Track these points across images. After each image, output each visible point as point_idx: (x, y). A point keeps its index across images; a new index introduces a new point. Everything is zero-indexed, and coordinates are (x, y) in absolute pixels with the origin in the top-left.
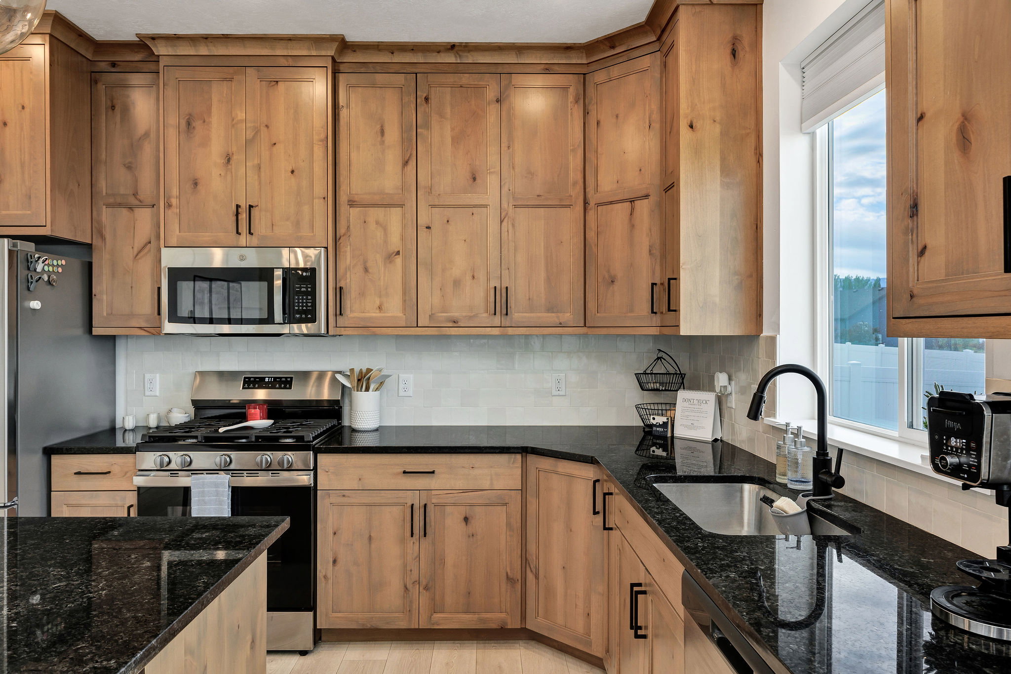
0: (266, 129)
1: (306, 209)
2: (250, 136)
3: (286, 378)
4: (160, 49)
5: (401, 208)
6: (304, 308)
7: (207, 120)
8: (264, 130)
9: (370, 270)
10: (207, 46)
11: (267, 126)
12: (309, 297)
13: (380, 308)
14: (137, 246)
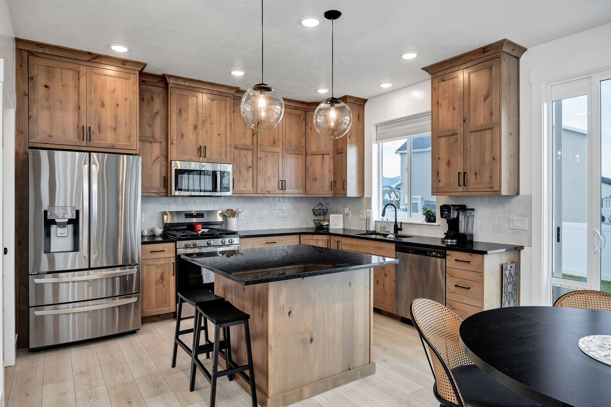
0: (209, 117)
1: (224, 149)
2: (204, 120)
4: (171, 81)
5: (252, 151)
7: (187, 111)
8: (208, 118)
9: (241, 173)
10: (190, 83)
13: (245, 187)
14: (154, 158)
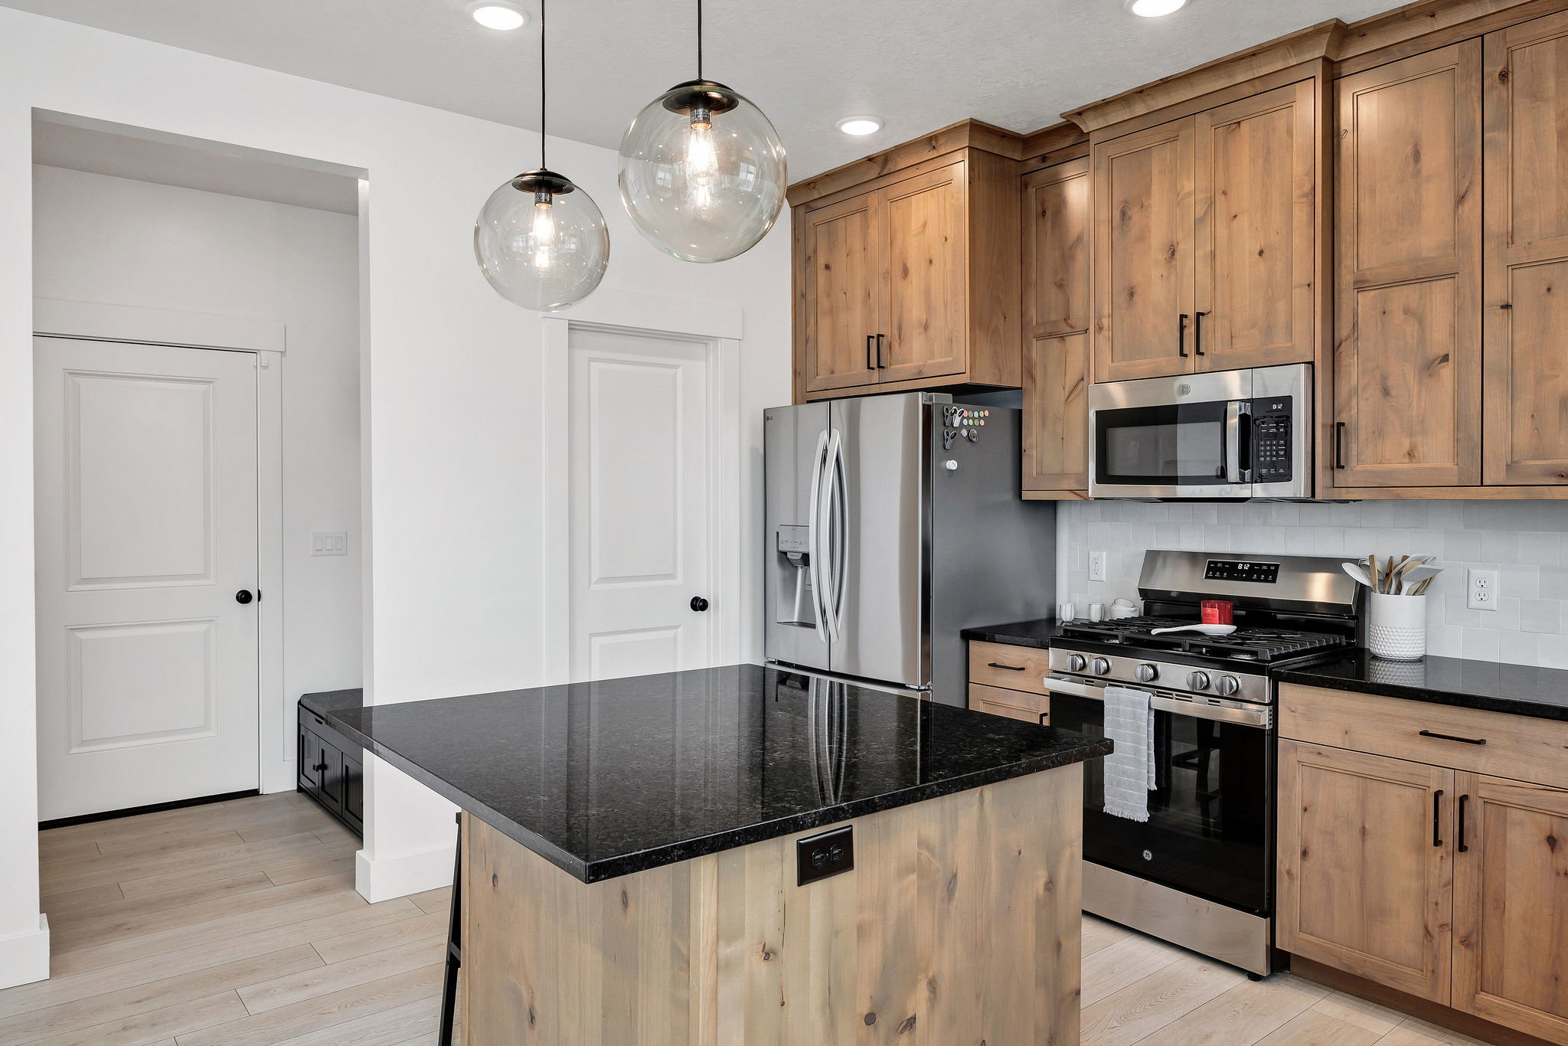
0: (1223, 197)
2: (1200, 212)
3: (1269, 566)
4: (1089, 125)
5: (1453, 280)
6: (1274, 459)
7: (1145, 204)
8: (1220, 199)
9: (1393, 392)
11: (1224, 193)
12: (1282, 442)
13: (1410, 454)
14: (1069, 386)
